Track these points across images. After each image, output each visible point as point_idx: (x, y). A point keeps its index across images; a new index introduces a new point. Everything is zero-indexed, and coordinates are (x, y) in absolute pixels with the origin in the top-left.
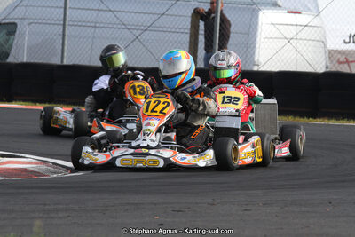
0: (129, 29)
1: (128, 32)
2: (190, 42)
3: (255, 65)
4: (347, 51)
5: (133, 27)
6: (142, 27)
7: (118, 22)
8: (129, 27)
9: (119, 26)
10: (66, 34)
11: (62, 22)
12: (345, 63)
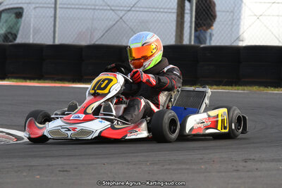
0: (113, 10)
1: (113, 13)
2: (177, 21)
5: (117, 8)
6: (125, 9)
7: (104, 4)
8: (113, 8)
9: (105, 8)
10: (58, 16)
11: (53, 6)
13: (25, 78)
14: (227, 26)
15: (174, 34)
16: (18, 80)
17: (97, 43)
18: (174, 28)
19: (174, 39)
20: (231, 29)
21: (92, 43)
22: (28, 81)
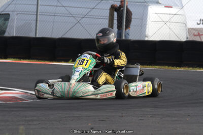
2: (109, 24)
3: (146, 37)
5: (76, 16)
7: (68, 13)
8: (74, 16)
9: (68, 15)
10: (38, 20)
11: (36, 13)
12: (197, 35)
13: (20, 58)
16: (15, 59)
17: (63, 37)
21: (60, 37)
22: (22, 60)
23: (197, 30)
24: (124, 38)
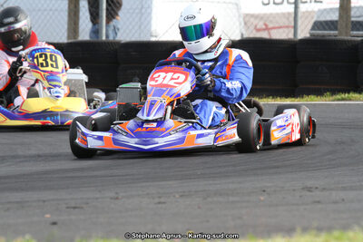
3: (152, 36)
4: (265, 14)
12: (264, 30)
14: (134, 15)
15: (66, 26)
18: (66, 18)
19: (66, 34)
20: (140, 19)
23: (262, 18)
24: (104, 38)
